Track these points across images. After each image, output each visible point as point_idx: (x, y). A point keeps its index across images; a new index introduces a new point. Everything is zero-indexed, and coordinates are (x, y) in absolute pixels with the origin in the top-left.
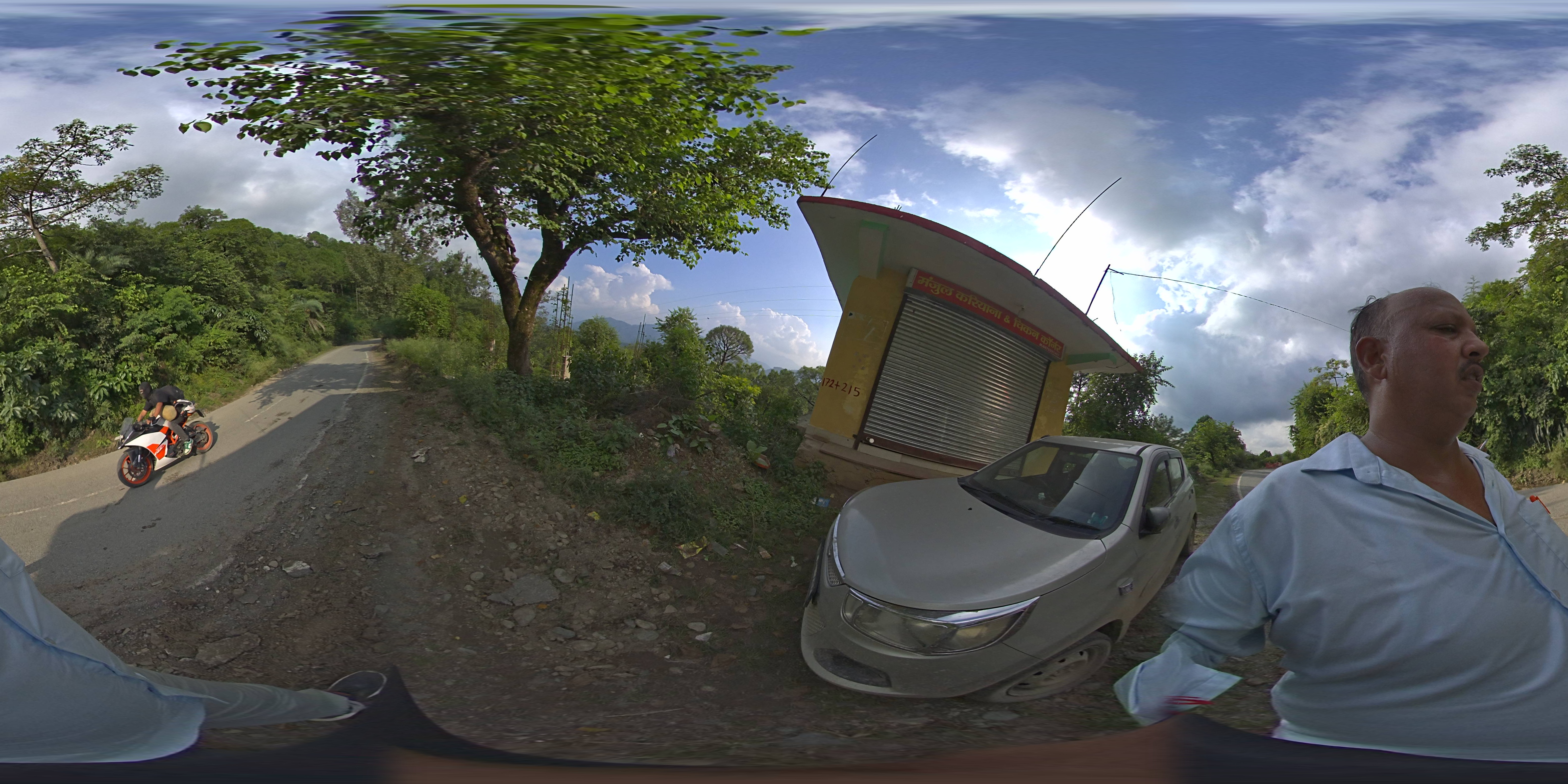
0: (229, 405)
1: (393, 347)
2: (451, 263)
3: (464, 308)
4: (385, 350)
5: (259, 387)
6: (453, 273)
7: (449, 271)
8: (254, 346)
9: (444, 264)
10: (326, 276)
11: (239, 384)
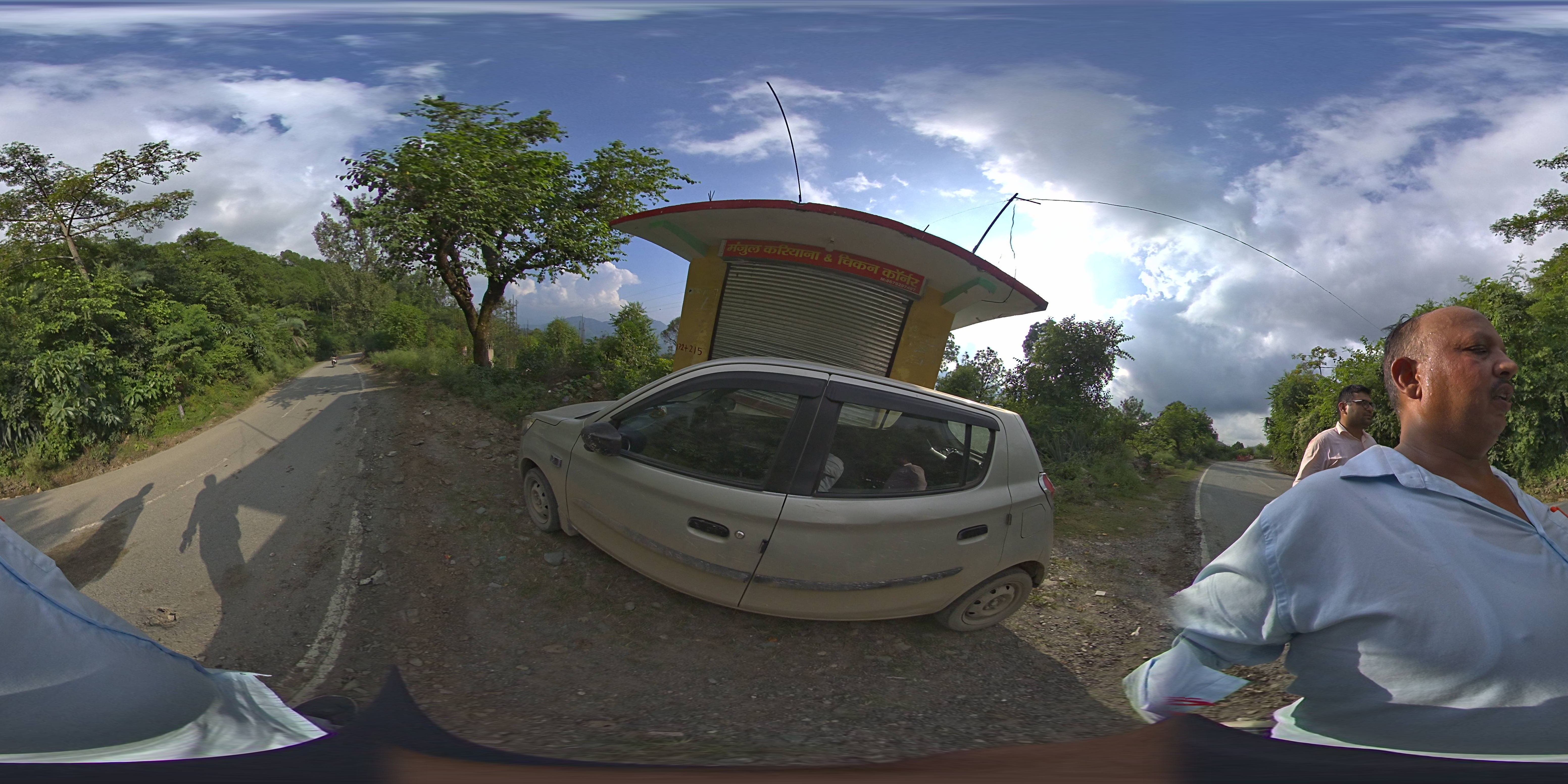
3: (436, 319)
6: (423, 285)
7: (419, 284)
8: (252, 362)
10: (304, 294)
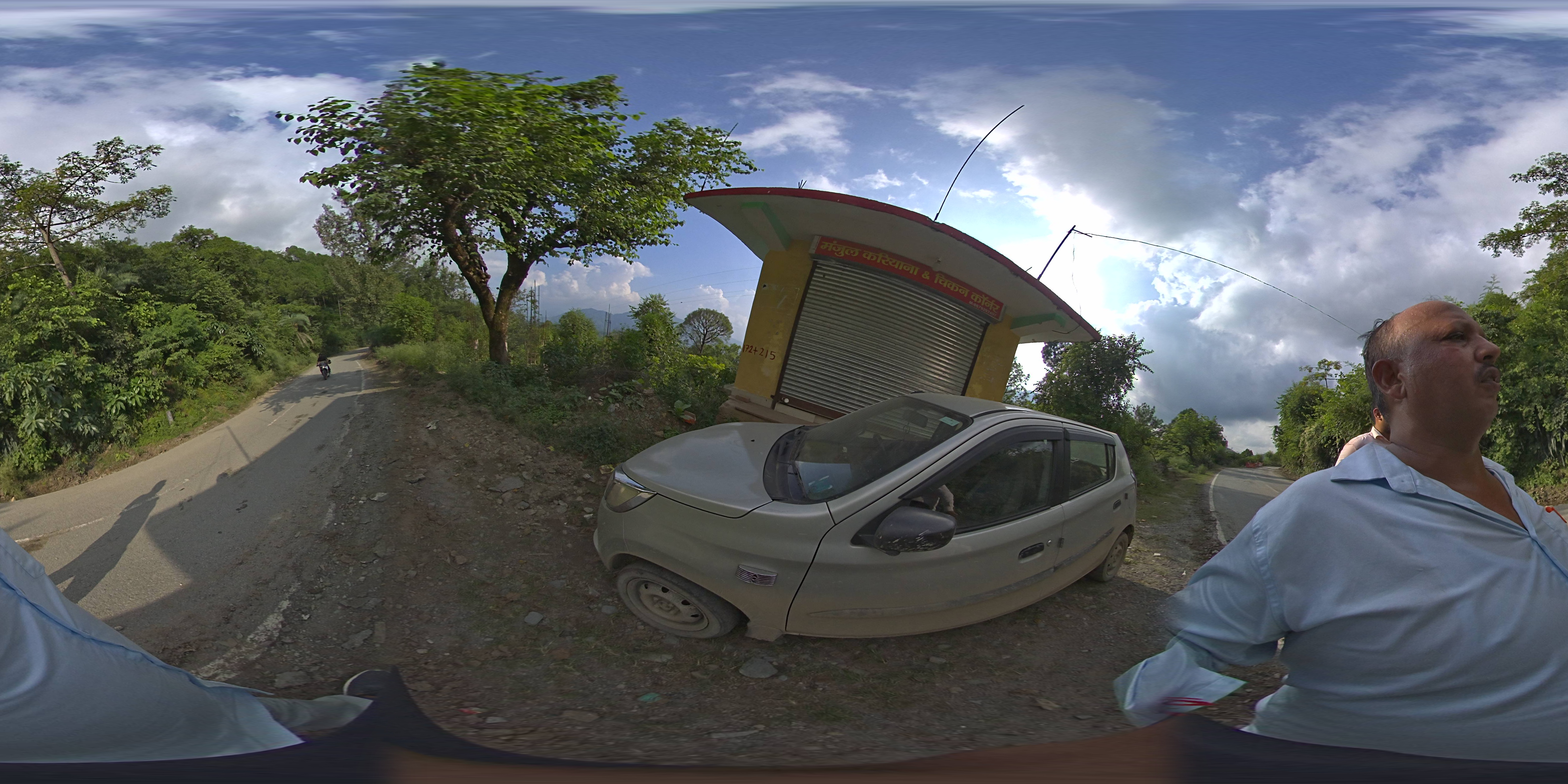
0: (236, 417)
1: (382, 354)
2: (428, 269)
3: (445, 312)
4: (375, 357)
5: (261, 399)
6: (431, 278)
7: (427, 276)
8: (250, 361)
9: (421, 269)
10: (309, 289)
11: (243, 398)
